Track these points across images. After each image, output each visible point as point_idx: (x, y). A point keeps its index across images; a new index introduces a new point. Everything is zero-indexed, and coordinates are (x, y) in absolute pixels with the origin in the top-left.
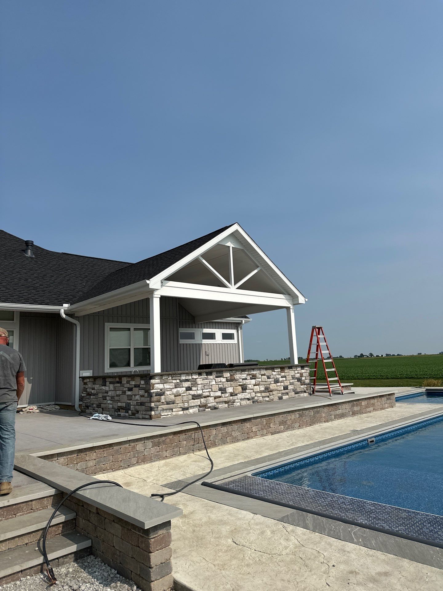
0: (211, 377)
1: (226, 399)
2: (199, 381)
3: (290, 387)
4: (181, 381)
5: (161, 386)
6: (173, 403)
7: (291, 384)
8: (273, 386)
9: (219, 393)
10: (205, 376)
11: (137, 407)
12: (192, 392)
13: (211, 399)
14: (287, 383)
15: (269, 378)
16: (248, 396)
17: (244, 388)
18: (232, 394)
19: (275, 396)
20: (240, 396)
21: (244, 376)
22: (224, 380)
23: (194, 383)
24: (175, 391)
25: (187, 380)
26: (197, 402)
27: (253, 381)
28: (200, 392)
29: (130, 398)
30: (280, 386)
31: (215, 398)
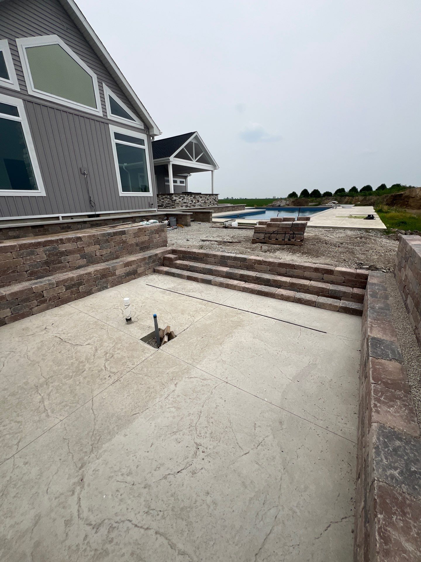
0: (189, 196)
1: (193, 204)
2: (185, 197)
3: (212, 202)
4: (181, 197)
5: (175, 198)
6: (179, 204)
7: (212, 201)
8: (207, 201)
9: (191, 202)
10: (187, 196)
11: (167, 205)
12: (184, 201)
13: (189, 204)
14: (211, 201)
15: (206, 198)
16: (199, 204)
17: (198, 201)
18: (195, 203)
19: (207, 204)
20: (197, 204)
21: (198, 197)
22: (192, 198)
23: (184, 198)
24: (179, 200)
25: (182, 197)
26: (185, 204)
27: (201, 199)
28: (186, 201)
29: (163, 202)
30: (209, 201)
31: (190, 204)
